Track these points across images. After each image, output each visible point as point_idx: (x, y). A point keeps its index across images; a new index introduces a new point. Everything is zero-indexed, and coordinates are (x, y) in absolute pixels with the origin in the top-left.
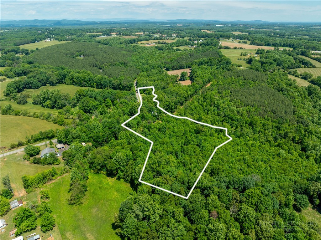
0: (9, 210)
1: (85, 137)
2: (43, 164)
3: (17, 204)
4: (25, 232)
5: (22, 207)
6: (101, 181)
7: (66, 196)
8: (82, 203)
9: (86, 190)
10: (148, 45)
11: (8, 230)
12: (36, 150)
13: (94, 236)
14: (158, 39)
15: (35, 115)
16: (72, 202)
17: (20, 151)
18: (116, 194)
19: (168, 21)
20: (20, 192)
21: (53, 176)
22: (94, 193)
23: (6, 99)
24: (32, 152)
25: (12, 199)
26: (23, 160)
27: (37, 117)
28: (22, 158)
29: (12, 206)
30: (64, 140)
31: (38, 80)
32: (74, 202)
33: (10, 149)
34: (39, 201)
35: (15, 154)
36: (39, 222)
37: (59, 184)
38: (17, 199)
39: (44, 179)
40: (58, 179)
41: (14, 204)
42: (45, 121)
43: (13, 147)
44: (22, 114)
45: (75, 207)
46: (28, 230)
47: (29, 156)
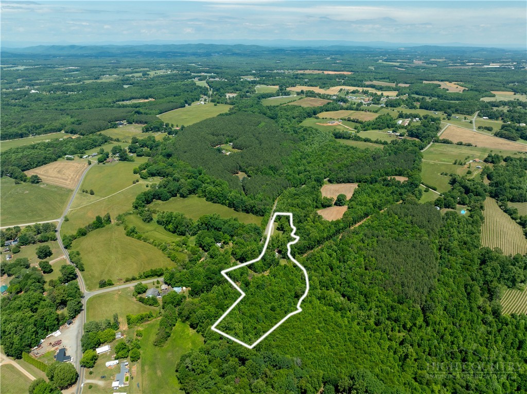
0: (115, 339)
1: (187, 282)
2: (146, 304)
3: (120, 336)
4: (121, 358)
5: (122, 339)
6: (184, 330)
7: (153, 338)
8: (163, 346)
9: (169, 336)
10: (331, 124)
11: (111, 354)
12: (143, 289)
13: (162, 373)
14: (352, 110)
15: (154, 243)
16: (156, 344)
17: (132, 285)
18: (190, 344)
19: (405, 48)
20: (124, 327)
21: (149, 317)
22: (174, 339)
23: (134, 212)
24: (139, 291)
25: (118, 331)
26: (132, 296)
27: (155, 246)
28: (132, 294)
29: (117, 337)
30: (168, 282)
31: (168, 190)
32: (157, 344)
33: (125, 282)
34: (135, 337)
35: (127, 288)
36: (130, 354)
37: (152, 326)
38: (121, 332)
39: (142, 319)
40: (152, 321)
41: (118, 336)
42: (161, 251)
43: (127, 281)
44: (143, 239)
45: (157, 348)
46: (122, 357)
47: (137, 294)
